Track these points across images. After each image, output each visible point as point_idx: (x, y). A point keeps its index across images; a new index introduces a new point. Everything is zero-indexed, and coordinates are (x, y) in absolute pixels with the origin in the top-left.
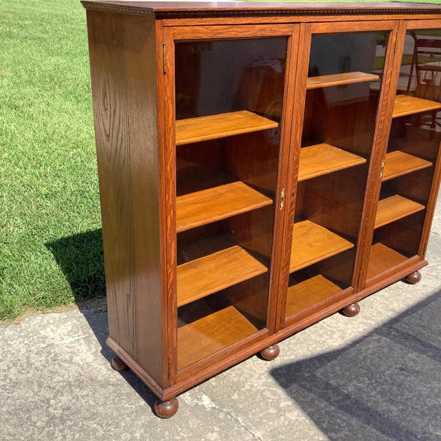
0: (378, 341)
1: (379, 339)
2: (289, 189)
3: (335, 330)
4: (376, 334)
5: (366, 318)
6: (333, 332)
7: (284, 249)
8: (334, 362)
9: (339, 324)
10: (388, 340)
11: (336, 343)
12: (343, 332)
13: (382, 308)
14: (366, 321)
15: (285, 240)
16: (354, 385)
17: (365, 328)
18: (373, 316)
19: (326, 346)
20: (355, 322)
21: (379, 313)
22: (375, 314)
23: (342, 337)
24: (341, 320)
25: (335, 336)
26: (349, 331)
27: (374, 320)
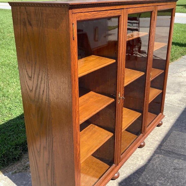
0: (159, 157)
1: (159, 156)
2: (121, 92)
3: (138, 156)
4: (156, 154)
5: (148, 147)
6: (138, 158)
7: (120, 122)
8: (145, 173)
9: (138, 153)
10: (162, 156)
11: (141, 163)
12: (141, 156)
13: (153, 140)
14: (148, 148)
15: (120, 118)
16: (159, 182)
17: (150, 152)
18: (151, 145)
19: (138, 165)
20: (144, 150)
21: (152, 143)
22: (151, 144)
23: (142, 159)
24: (138, 151)
25: (139, 159)
26: (144, 156)
27: (152, 147)
